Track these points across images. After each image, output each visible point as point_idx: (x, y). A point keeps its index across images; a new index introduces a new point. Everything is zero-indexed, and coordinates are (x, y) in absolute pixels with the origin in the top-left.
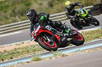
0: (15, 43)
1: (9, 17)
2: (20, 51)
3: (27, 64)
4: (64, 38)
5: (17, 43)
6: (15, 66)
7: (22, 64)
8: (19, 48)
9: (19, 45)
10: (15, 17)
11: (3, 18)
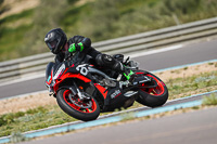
0: (169, 69)
1: (158, 15)
2: (180, 84)
3: (193, 111)
4: (118, 92)
5: (174, 69)
6: (169, 114)
7: (184, 111)
8: (178, 79)
9: (178, 72)
10: (170, 15)
11: (146, 18)
